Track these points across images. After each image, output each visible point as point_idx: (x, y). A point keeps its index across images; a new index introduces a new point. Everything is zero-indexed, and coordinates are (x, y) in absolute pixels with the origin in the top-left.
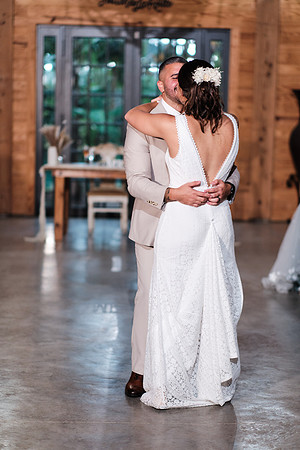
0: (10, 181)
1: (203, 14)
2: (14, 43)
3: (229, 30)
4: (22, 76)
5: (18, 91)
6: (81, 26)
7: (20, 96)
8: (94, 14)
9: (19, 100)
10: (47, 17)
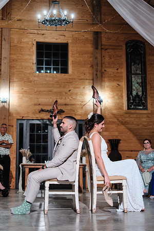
2: (9, 126)
6: (33, 120)
8: (37, 116)
10: (21, 117)
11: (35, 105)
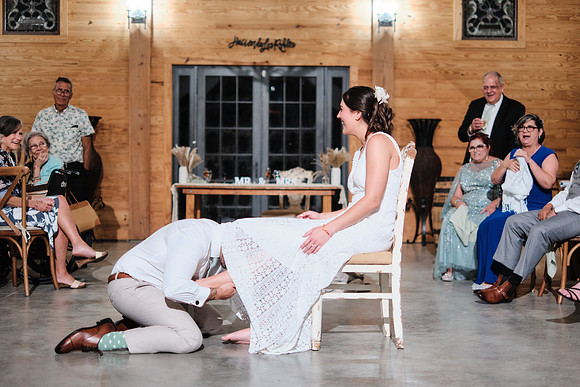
0: (149, 209)
1: (324, 53)
2: (152, 82)
3: (349, 67)
4: (160, 112)
5: (156, 126)
6: (214, 66)
7: (158, 130)
8: (224, 56)
9: (156, 134)
10: (182, 58)
11: (219, 27)
